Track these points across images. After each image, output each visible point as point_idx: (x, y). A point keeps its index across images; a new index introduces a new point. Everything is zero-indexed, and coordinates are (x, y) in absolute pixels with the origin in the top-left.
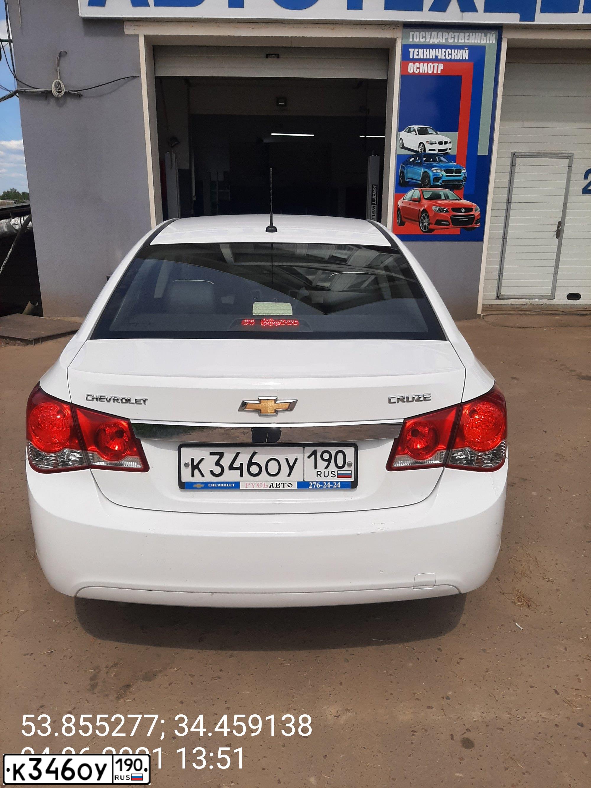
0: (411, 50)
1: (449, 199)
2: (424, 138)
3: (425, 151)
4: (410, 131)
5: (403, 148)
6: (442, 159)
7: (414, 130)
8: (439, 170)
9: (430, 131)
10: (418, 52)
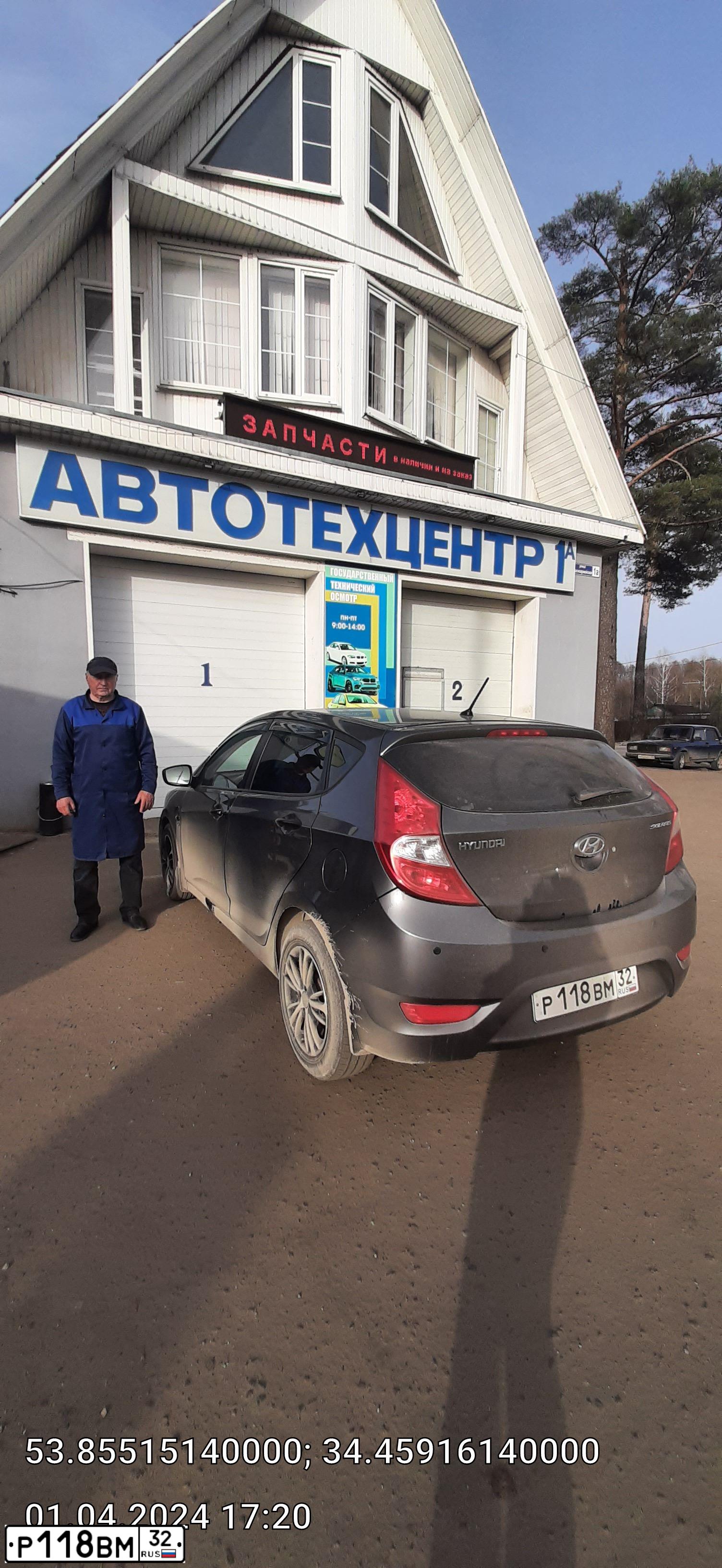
0: (332, 582)
1: (367, 702)
2: (345, 653)
3: (347, 663)
4: (334, 647)
5: (330, 660)
6: (360, 670)
7: (338, 646)
8: (358, 679)
9: (350, 647)
10: (337, 584)
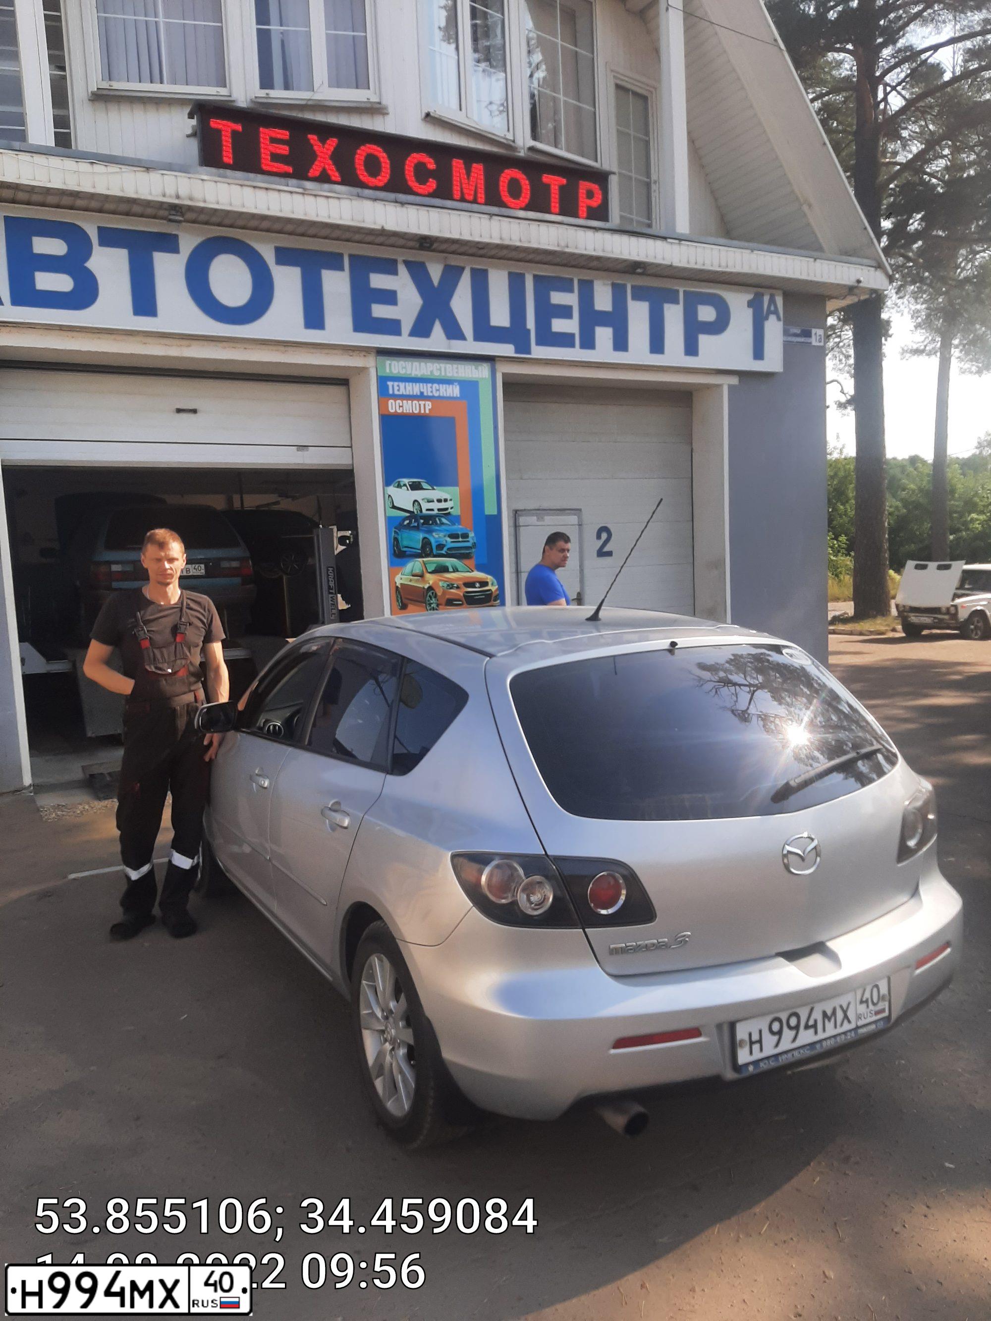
0: (390, 384)
1: (458, 571)
2: (418, 495)
3: (421, 511)
4: (399, 486)
5: (394, 507)
6: (444, 520)
7: (405, 485)
8: (441, 534)
9: (425, 486)
10: (398, 386)
